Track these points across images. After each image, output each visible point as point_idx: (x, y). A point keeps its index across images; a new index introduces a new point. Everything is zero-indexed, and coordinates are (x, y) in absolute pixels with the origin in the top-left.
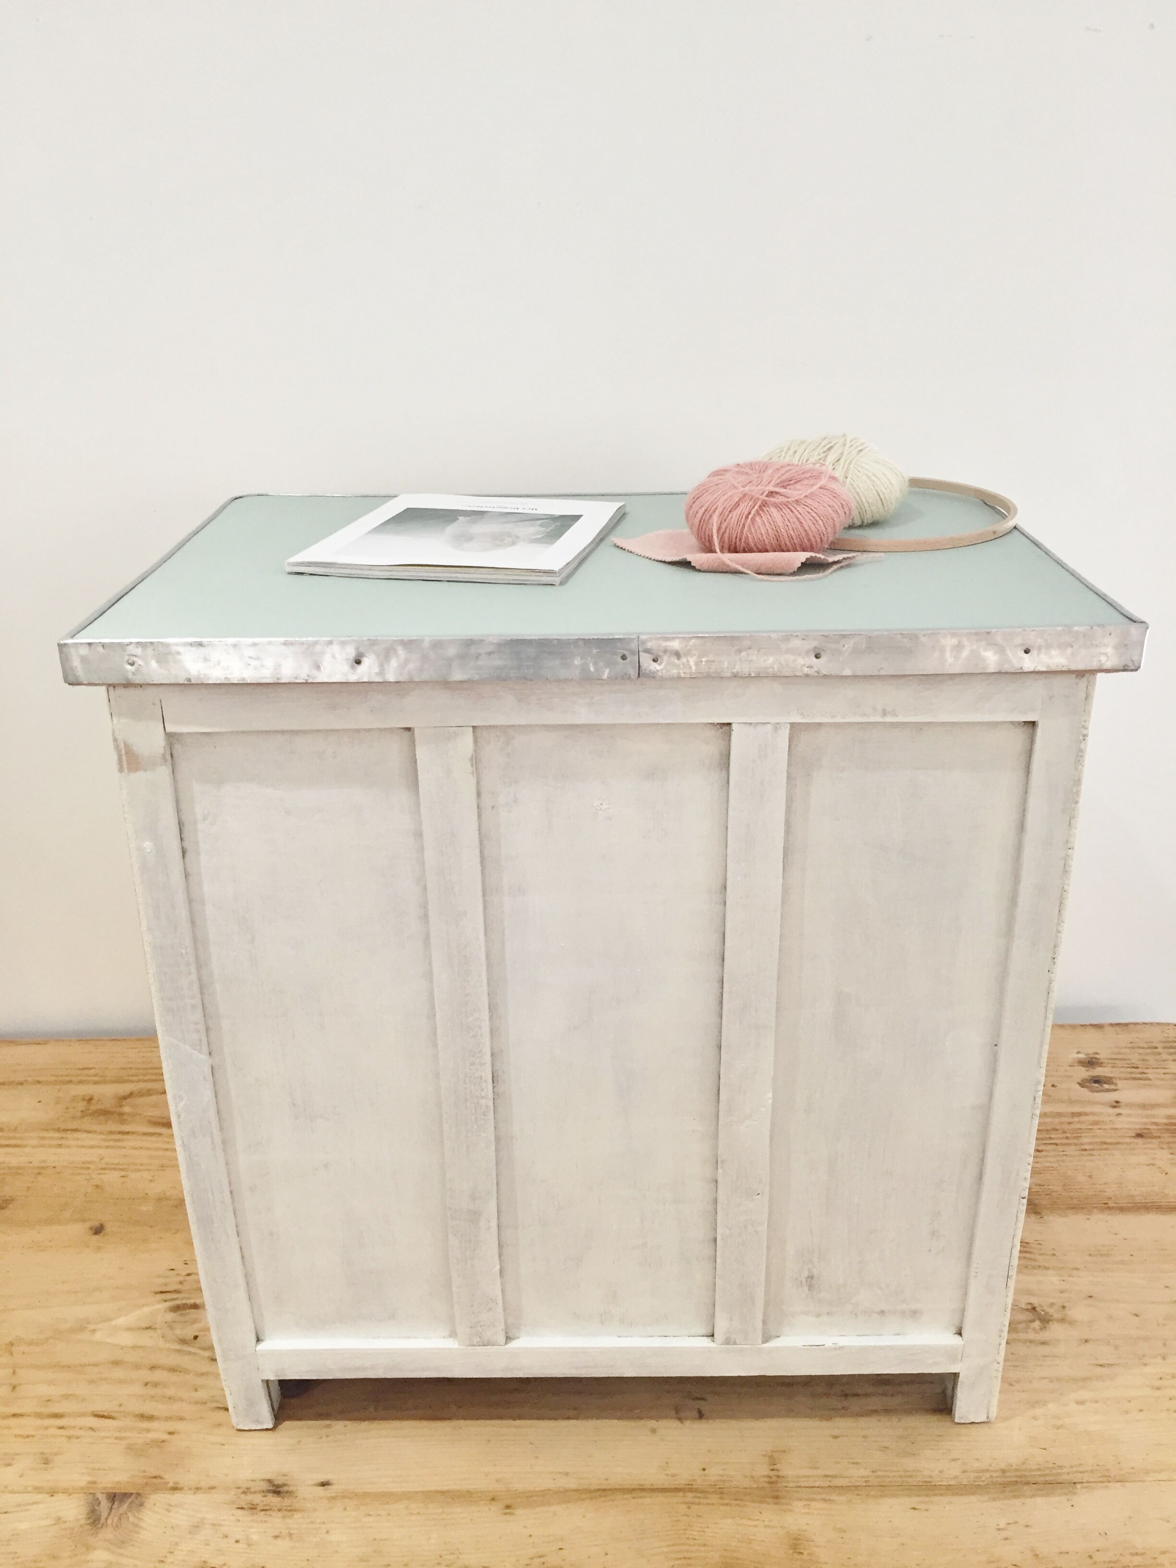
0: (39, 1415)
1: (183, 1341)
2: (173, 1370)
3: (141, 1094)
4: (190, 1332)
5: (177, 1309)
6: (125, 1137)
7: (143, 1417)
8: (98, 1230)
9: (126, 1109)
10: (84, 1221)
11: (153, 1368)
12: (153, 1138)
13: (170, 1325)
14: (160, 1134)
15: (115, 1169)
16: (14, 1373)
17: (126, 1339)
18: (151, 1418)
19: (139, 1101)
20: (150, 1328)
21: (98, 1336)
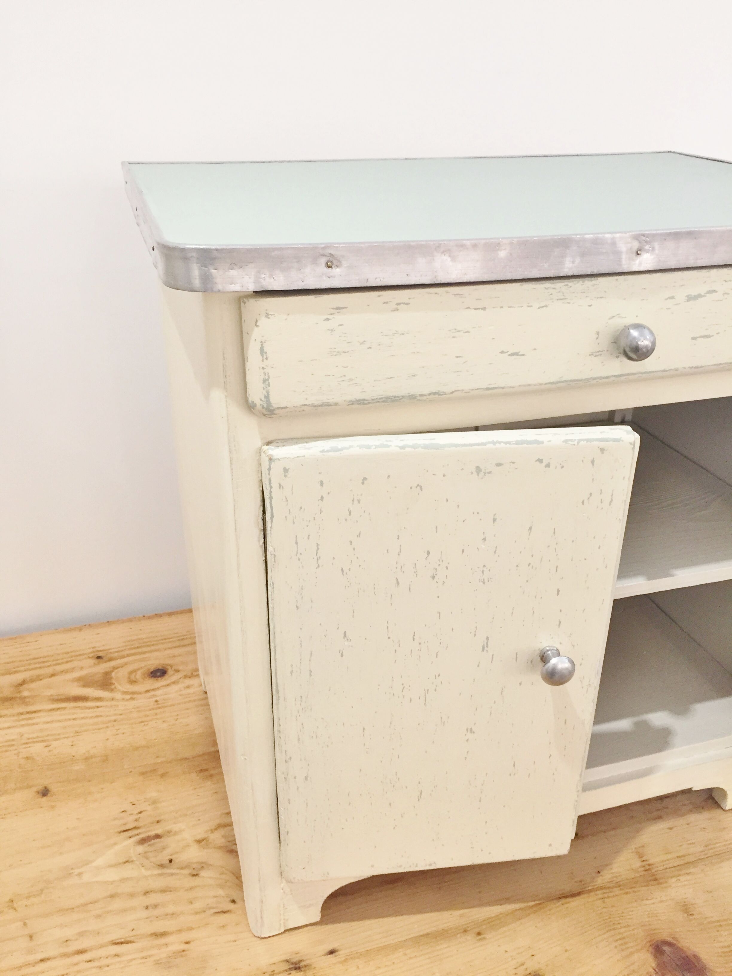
0: (65, 955)
1: (162, 866)
2: (164, 891)
3: (32, 681)
4: (164, 857)
5: (143, 841)
6: (34, 715)
7: (156, 935)
8: (45, 792)
9: (26, 693)
10: (29, 787)
11: (146, 893)
12: (58, 712)
13: (145, 855)
14: (64, 708)
15: (38, 742)
16: (25, 924)
17: (113, 875)
18: (164, 934)
19: (33, 685)
20: (127, 862)
21: (86, 878)
